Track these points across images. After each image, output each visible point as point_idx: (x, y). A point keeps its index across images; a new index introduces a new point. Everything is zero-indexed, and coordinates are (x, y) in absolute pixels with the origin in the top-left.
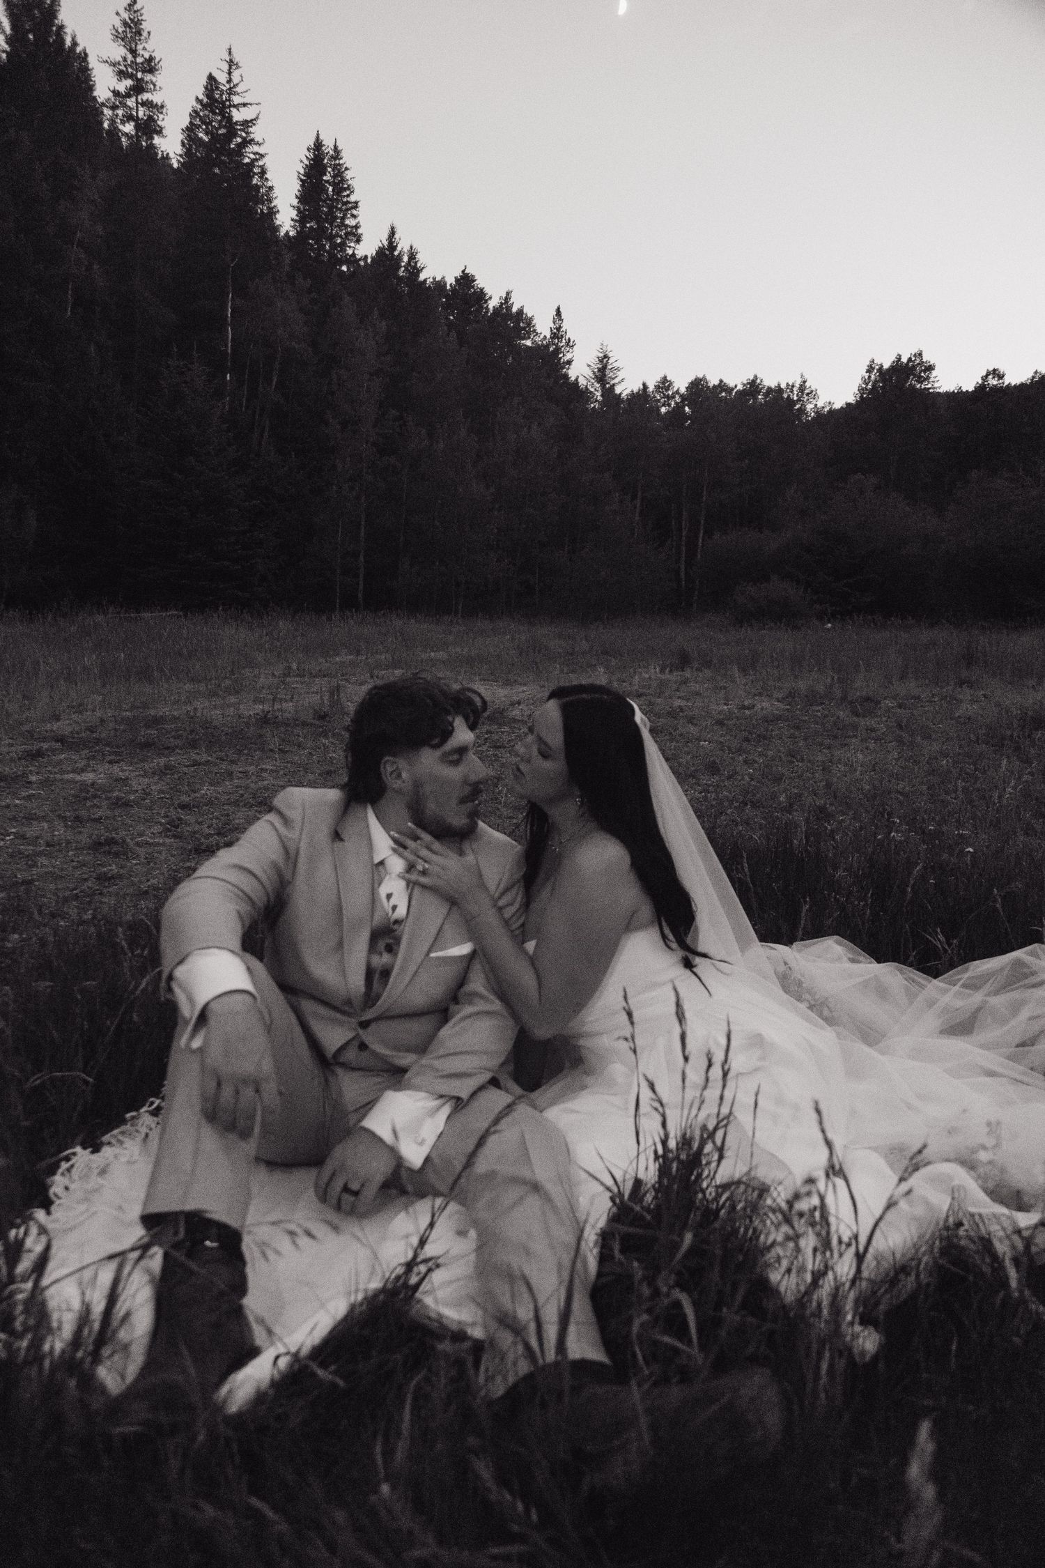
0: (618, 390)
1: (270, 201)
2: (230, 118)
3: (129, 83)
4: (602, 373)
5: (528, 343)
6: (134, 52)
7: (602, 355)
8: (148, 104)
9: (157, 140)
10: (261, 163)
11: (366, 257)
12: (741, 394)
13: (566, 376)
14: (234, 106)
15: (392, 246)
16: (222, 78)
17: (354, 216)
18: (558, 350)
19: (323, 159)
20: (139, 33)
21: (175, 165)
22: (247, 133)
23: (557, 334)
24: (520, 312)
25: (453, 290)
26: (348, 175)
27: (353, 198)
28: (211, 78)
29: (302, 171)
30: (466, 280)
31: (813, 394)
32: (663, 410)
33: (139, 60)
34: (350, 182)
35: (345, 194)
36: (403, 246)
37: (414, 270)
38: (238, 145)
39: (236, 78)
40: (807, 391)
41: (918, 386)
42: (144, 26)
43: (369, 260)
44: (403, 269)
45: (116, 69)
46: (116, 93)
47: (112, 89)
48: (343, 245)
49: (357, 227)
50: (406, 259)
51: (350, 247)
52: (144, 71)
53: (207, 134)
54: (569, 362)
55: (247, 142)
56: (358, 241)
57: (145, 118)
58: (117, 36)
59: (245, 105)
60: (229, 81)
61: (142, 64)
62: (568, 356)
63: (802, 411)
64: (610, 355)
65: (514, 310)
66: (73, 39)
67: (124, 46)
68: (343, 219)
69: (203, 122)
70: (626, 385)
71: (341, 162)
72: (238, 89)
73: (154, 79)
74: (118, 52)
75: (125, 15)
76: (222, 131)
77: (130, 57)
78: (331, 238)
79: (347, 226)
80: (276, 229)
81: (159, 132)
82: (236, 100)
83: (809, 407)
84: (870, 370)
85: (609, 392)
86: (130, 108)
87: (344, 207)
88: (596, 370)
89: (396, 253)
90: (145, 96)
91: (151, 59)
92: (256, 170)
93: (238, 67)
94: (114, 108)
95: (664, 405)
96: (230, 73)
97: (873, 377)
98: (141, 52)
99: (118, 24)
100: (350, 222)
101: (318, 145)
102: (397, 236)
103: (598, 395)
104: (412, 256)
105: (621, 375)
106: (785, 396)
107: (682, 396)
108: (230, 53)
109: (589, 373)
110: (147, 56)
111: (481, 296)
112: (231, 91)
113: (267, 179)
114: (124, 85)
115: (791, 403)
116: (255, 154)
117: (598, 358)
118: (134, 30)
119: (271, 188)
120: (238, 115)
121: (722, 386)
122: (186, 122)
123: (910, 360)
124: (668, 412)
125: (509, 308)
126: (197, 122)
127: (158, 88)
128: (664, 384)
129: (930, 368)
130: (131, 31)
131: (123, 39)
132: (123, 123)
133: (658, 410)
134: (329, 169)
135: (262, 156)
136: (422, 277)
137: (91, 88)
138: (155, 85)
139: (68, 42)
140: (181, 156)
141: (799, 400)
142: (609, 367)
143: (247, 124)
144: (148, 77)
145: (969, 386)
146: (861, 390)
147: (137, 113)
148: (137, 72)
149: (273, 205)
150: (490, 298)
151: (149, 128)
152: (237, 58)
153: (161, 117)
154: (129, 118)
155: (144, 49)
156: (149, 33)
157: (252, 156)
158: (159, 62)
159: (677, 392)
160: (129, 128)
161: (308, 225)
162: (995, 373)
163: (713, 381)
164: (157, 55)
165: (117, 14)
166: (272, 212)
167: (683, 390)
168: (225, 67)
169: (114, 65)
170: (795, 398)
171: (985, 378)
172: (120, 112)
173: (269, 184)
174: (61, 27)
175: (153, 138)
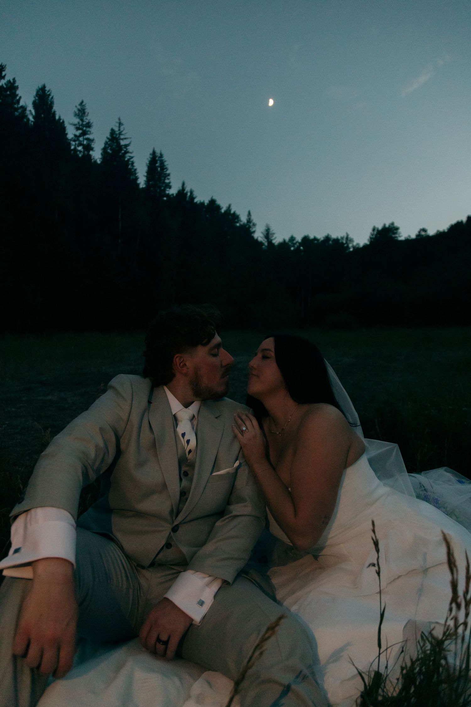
0: (274, 242)
1: (136, 174)
2: (119, 143)
3: (80, 131)
4: (268, 234)
5: (238, 225)
6: (82, 120)
7: (267, 228)
8: (88, 139)
9: (91, 153)
10: (132, 160)
11: (173, 195)
12: (322, 241)
13: (253, 237)
14: (122, 139)
15: (183, 189)
16: (116, 129)
17: (168, 179)
18: (250, 227)
19: (156, 158)
20: (84, 113)
21: (99, 162)
22: (127, 149)
23: (249, 221)
24: (234, 213)
25: (208, 205)
26: (166, 163)
27: (168, 172)
28: (112, 130)
29: (148, 162)
30: (213, 202)
31: (352, 241)
32: (292, 249)
33: (84, 123)
34: (167, 166)
35: (165, 170)
36: (188, 189)
37: (192, 198)
38: (123, 153)
39: (122, 129)
40: (349, 239)
41: (393, 236)
42: (87, 111)
43: (175, 195)
44: (188, 198)
45: (75, 127)
46: (75, 136)
47: (74, 134)
48: (164, 190)
49: (170, 183)
50: (189, 194)
51: (168, 191)
52: (86, 127)
53: (111, 150)
54: (254, 232)
55: (126, 152)
56: (170, 187)
57: (87, 144)
58: (76, 115)
59: (125, 139)
60: (119, 130)
61: (86, 124)
62: (254, 230)
63: (348, 247)
64: (270, 228)
65: (232, 212)
66: (60, 117)
67: (79, 118)
68: (165, 180)
69: (110, 145)
70: (277, 239)
71: (163, 158)
72: (123, 133)
73: (90, 130)
74: (76, 120)
75: (79, 107)
76: (117, 149)
77: (81, 122)
78: (160, 187)
79: (166, 183)
80: (138, 185)
81: (92, 149)
82: (122, 137)
83: (350, 245)
84: (374, 230)
85: (270, 243)
86: (81, 141)
87: (165, 175)
88: (265, 234)
89: (185, 192)
90: (87, 136)
91: (89, 123)
92: (130, 163)
93: (122, 125)
94: (75, 141)
95: (293, 247)
96: (119, 127)
97: (375, 233)
98: (85, 120)
99: (76, 110)
100: (167, 181)
101: (154, 153)
102: (185, 185)
103: (266, 244)
104: (191, 192)
105: (275, 236)
106: (341, 241)
107: (300, 243)
108: (119, 119)
109: (261, 235)
110: (87, 121)
111: (219, 208)
112: (120, 134)
113: (134, 166)
114: (78, 133)
115: (343, 244)
116: (130, 156)
117: (266, 230)
118: (82, 112)
119: (136, 170)
120: (123, 143)
121: (315, 239)
122: (103, 146)
123: (389, 226)
124: (294, 250)
125: (230, 211)
126: (107, 146)
127: (91, 133)
128: (292, 239)
129: (397, 229)
130: (81, 112)
131: (78, 116)
132: (78, 146)
133: (290, 249)
134: (158, 161)
135: (132, 157)
136: (195, 201)
137: (67, 134)
138: (90, 132)
139: (57, 118)
140: (101, 158)
141: (346, 243)
142: (270, 233)
143: (126, 146)
144: (88, 129)
145: (413, 236)
146: (371, 238)
147: (84, 142)
148: (84, 127)
149: (137, 175)
150: (222, 208)
151: (88, 148)
152: (122, 121)
153: (93, 144)
154: (80, 144)
155: (86, 119)
156: (88, 113)
157: (128, 157)
158: (92, 123)
159: (297, 242)
160: (80, 148)
161: (151, 183)
162: (424, 230)
163: (312, 237)
164: (91, 121)
165: (76, 107)
166: (137, 178)
167: (300, 240)
168: (118, 125)
169: (75, 125)
170: (344, 242)
171: (419, 232)
172: (77, 142)
173: (135, 168)
174: (55, 112)
175: (89, 152)
